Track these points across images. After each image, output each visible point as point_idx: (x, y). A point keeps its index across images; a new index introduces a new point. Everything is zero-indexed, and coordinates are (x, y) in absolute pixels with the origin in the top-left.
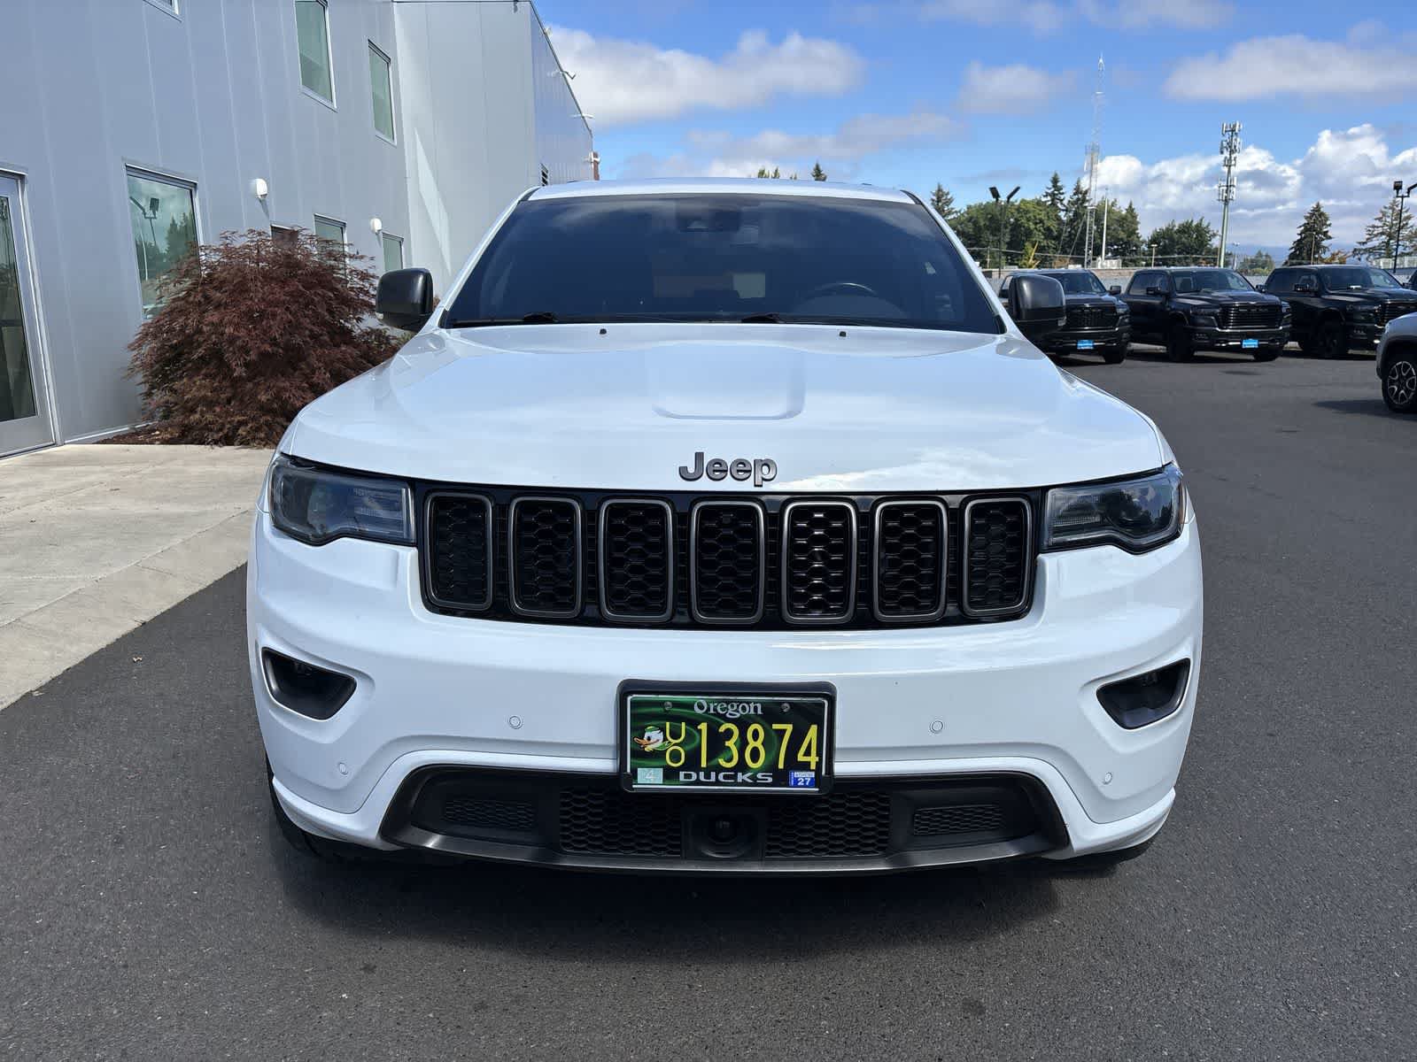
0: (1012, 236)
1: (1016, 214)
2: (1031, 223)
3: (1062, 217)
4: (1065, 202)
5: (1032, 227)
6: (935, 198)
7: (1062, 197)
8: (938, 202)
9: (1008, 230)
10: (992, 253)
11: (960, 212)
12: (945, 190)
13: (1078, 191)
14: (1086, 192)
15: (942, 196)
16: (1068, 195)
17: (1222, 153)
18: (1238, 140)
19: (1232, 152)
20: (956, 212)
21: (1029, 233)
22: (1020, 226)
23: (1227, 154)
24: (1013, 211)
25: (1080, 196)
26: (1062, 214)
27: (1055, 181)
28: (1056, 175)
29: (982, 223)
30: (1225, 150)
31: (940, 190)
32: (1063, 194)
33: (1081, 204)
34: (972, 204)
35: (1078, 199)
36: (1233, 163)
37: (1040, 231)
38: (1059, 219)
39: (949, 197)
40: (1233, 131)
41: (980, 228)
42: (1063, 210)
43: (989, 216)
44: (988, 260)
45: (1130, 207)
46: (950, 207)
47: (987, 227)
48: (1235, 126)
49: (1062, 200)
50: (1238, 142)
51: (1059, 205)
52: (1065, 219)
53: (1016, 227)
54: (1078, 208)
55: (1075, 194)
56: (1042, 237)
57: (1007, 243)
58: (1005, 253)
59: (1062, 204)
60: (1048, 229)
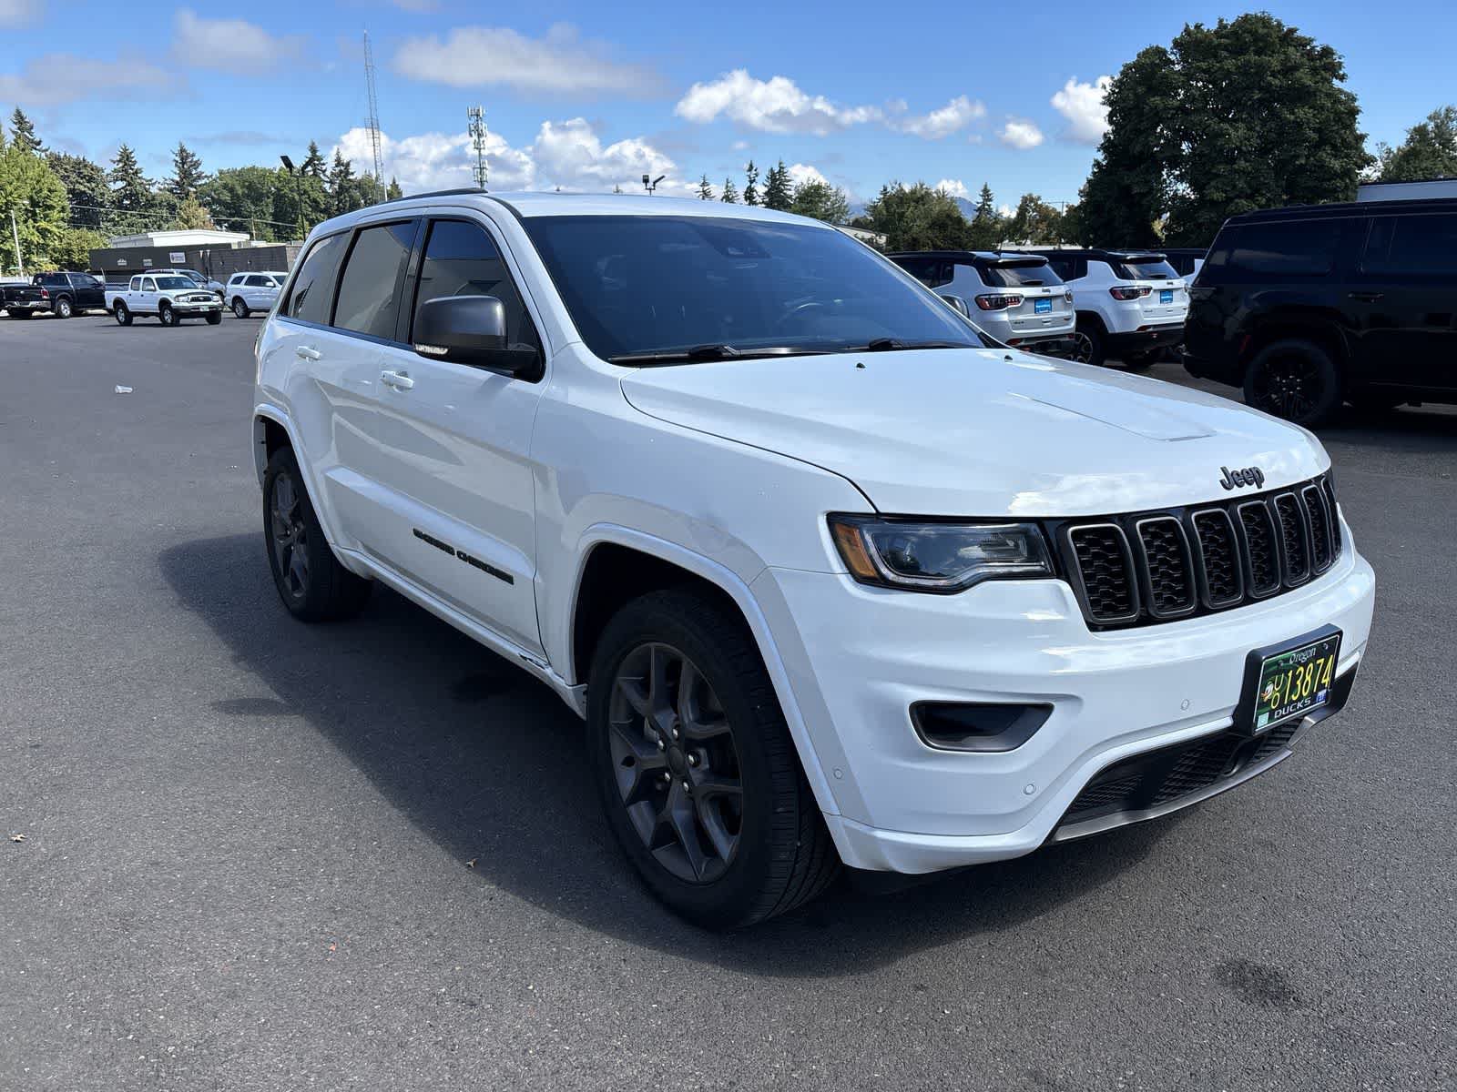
0: (276, 207)
1: (276, 183)
2: (295, 194)
3: (327, 189)
4: (328, 173)
5: (297, 197)
6: (178, 159)
7: (324, 167)
8: (183, 163)
9: (270, 200)
10: (256, 225)
11: (211, 176)
12: (190, 151)
13: (339, 162)
14: (348, 164)
15: (187, 157)
16: (330, 166)
17: (471, 135)
18: (484, 125)
19: (479, 136)
20: (206, 176)
21: (294, 204)
22: (284, 196)
23: (475, 137)
24: (273, 179)
25: (342, 168)
26: (327, 186)
27: (313, 150)
28: (313, 144)
29: (240, 192)
30: (473, 133)
31: (182, 150)
32: (324, 164)
33: (345, 177)
34: (225, 169)
35: (341, 172)
36: (482, 146)
37: (306, 202)
38: (324, 191)
39: (195, 159)
40: (478, 115)
41: (237, 195)
42: (327, 182)
43: (247, 184)
44: (254, 232)
45: (394, 182)
46: (199, 170)
47: (248, 196)
48: (479, 110)
49: (324, 171)
50: (483, 126)
51: (321, 175)
52: (330, 191)
53: (279, 197)
54: (342, 180)
55: (337, 166)
56: (310, 209)
57: (271, 214)
58: (272, 226)
59: (325, 175)
60: (315, 201)
